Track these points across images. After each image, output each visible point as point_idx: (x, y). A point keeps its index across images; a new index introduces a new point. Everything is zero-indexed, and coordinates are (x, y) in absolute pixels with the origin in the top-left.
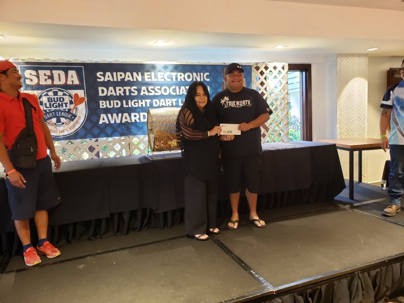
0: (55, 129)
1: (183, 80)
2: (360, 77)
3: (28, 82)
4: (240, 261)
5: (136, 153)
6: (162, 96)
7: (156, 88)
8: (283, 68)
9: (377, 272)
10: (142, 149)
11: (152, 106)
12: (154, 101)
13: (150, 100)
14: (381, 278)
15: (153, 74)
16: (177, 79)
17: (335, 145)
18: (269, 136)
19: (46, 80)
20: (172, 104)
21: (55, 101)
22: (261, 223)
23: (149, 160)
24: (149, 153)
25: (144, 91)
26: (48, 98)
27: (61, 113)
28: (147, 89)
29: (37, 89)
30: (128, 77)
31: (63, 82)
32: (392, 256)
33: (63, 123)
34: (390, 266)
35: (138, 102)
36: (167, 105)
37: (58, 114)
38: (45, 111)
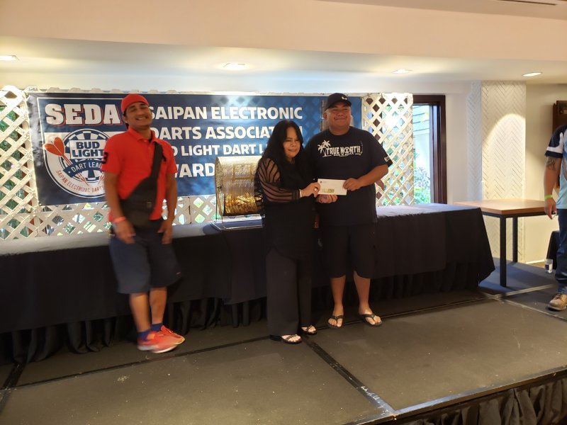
0: (86, 187)
1: (265, 118)
2: (514, 113)
3: (50, 121)
4: (345, 373)
5: (199, 220)
6: (236, 140)
7: (228, 129)
8: (406, 101)
9: (541, 390)
10: (208, 214)
11: (221, 154)
12: (225, 147)
13: (219, 146)
14: (546, 398)
15: (223, 108)
16: (256, 116)
17: (479, 209)
18: (387, 197)
19: (74, 118)
20: (250, 151)
21: (86, 147)
22: (375, 320)
23: (218, 230)
24: (217, 220)
25: (211, 133)
26: (78, 143)
27: (95, 164)
28: (215, 130)
29: (63, 131)
30: (188, 113)
31: (97, 120)
32: (562, 367)
33: (97, 178)
34: (559, 382)
35: (202, 148)
36: (243, 153)
37: (91, 165)
38: (73, 161)
